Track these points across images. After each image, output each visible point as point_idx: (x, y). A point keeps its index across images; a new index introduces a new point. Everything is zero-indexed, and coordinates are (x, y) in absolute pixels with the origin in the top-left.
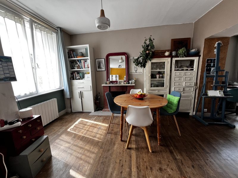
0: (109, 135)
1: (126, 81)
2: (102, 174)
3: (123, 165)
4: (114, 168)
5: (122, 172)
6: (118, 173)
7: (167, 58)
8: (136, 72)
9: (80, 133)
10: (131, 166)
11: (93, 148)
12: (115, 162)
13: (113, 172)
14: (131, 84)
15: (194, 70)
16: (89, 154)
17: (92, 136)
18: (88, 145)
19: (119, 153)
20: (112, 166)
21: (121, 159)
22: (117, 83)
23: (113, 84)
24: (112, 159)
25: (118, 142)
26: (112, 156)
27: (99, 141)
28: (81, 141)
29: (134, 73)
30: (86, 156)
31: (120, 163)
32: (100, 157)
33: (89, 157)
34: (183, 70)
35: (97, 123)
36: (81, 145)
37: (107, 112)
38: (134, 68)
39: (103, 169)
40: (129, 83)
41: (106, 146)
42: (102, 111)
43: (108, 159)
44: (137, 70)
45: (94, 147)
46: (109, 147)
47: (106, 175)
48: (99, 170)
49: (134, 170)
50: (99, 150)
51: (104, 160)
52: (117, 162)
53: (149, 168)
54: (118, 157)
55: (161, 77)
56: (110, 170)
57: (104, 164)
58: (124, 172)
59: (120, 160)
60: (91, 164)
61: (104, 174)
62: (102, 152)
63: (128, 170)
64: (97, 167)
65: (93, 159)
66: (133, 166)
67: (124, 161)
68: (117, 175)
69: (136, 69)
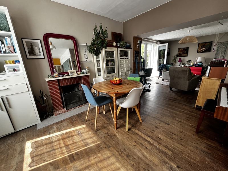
0: (100, 133)
1: (79, 71)
2: (139, 163)
3: (141, 143)
4: (140, 151)
5: (146, 148)
6: (145, 151)
7: (115, 48)
8: (87, 60)
9: (57, 156)
10: (145, 139)
11: (102, 155)
12: (133, 146)
13: (143, 153)
14: (86, 74)
15: (129, 58)
16: (105, 163)
17: (83, 146)
18: (92, 158)
19: (128, 139)
20: (136, 151)
21: (134, 140)
22: (68, 74)
23: (64, 76)
24: (130, 147)
25: (115, 132)
26: (126, 145)
27: (98, 144)
28: (75, 161)
29: (84, 61)
30: (105, 167)
31: (137, 143)
32: (119, 154)
33: (109, 165)
34: (123, 58)
35: (68, 130)
36: (82, 165)
37: (62, 114)
38: (84, 55)
39: (135, 159)
40: (83, 73)
41: (111, 142)
42: (54, 116)
43: (127, 150)
44: (87, 59)
45: (100, 153)
46: (114, 140)
47: (142, 160)
48: (132, 163)
49: (149, 139)
50: (110, 151)
51: (125, 153)
52: (135, 145)
53: (152, 131)
54: (131, 141)
55: (112, 65)
56: (140, 155)
57: (130, 156)
58: (147, 146)
59: (135, 142)
60: (121, 167)
61: (140, 161)
62: (114, 149)
63: (146, 143)
64: (129, 163)
65: (117, 162)
66: (145, 138)
67: (138, 140)
68: (147, 152)
69: (86, 57)
